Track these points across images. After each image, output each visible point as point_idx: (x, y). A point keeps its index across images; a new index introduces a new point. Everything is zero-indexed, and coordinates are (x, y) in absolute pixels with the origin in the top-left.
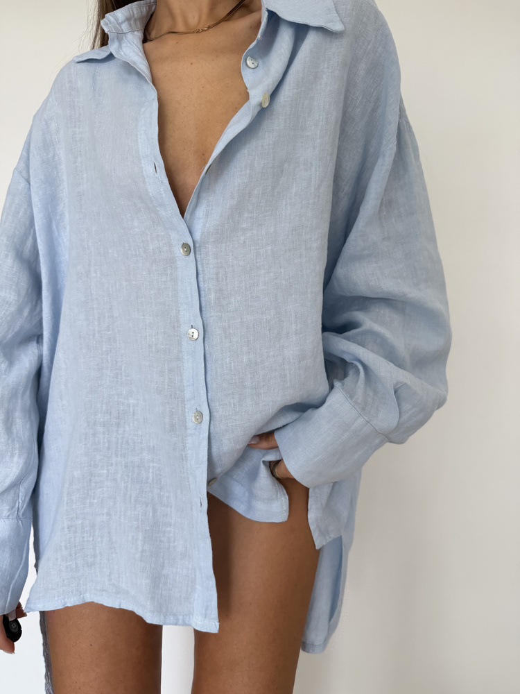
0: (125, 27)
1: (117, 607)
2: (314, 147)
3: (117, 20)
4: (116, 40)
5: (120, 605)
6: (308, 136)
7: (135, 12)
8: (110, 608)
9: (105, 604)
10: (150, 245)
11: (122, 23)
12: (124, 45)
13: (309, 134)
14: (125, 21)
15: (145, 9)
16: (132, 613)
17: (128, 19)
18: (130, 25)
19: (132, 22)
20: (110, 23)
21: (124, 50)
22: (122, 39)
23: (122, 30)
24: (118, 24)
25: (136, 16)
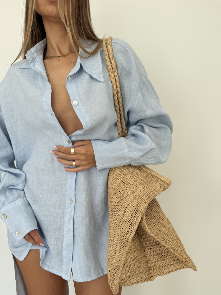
0: (35, 55)
3: (32, 53)
4: (32, 62)
7: (38, 47)
10: (55, 140)
11: (34, 53)
12: (36, 63)
14: (35, 53)
15: (42, 45)
17: (36, 51)
18: (37, 53)
19: (38, 51)
20: (29, 55)
21: (36, 65)
22: (35, 60)
23: (34, 56)
24: (32, 54)
25: (39, 49)
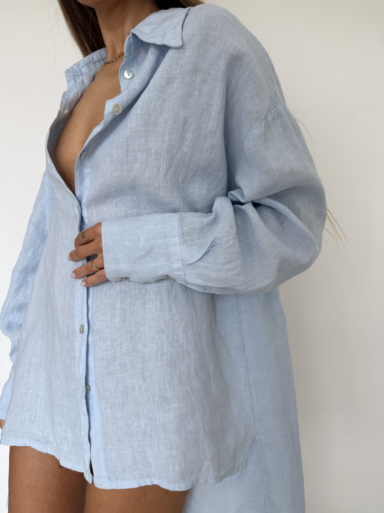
0: (84, 70)
1: (45, 452)
2: (163, 141)
3: (78, 67)
5: (47, 451)
6: (159, 131)
7: (95, 58)
8: (40, 452)
9: (37, 449)
11: (82, 68)
13: (160, 130)
16: (53, 457)
17: (87, 64)
18: (89, 67)
20: (73, 70)
23: (81, 73)
24: (79, 69)
25: (95, 60)
